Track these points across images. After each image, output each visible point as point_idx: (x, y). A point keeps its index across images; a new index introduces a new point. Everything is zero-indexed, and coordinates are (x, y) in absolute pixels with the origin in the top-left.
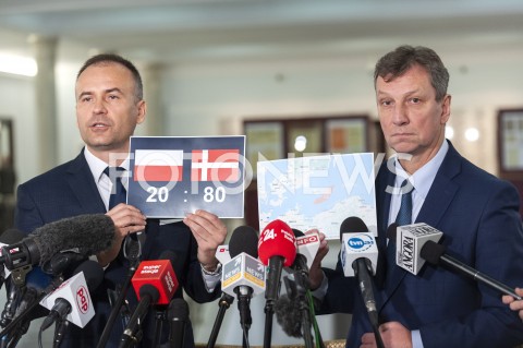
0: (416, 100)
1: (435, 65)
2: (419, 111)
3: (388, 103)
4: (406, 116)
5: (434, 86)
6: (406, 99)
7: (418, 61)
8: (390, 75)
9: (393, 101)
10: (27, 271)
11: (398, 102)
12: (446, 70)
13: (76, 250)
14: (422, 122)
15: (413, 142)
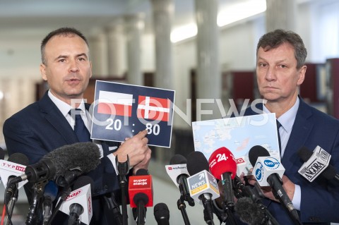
0: (283, 66)
1: (299, 45)
2: (285, 74)
3: (264, 65)
4: (275, 76)
5: (296, 59)
6: (278, 64)
7: (289, 40)
8: (268, 47)
9: (268, 64)
10: (46, 183)
11: (272, 65)
12: (305, 50)
13: (79, 168)
14: (286, 81)
15: (277, 93)
